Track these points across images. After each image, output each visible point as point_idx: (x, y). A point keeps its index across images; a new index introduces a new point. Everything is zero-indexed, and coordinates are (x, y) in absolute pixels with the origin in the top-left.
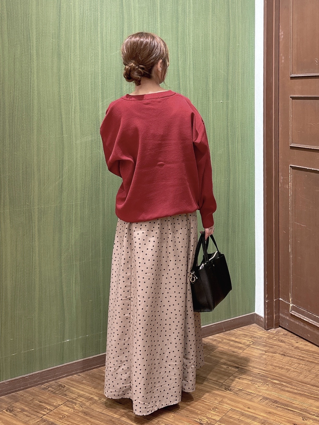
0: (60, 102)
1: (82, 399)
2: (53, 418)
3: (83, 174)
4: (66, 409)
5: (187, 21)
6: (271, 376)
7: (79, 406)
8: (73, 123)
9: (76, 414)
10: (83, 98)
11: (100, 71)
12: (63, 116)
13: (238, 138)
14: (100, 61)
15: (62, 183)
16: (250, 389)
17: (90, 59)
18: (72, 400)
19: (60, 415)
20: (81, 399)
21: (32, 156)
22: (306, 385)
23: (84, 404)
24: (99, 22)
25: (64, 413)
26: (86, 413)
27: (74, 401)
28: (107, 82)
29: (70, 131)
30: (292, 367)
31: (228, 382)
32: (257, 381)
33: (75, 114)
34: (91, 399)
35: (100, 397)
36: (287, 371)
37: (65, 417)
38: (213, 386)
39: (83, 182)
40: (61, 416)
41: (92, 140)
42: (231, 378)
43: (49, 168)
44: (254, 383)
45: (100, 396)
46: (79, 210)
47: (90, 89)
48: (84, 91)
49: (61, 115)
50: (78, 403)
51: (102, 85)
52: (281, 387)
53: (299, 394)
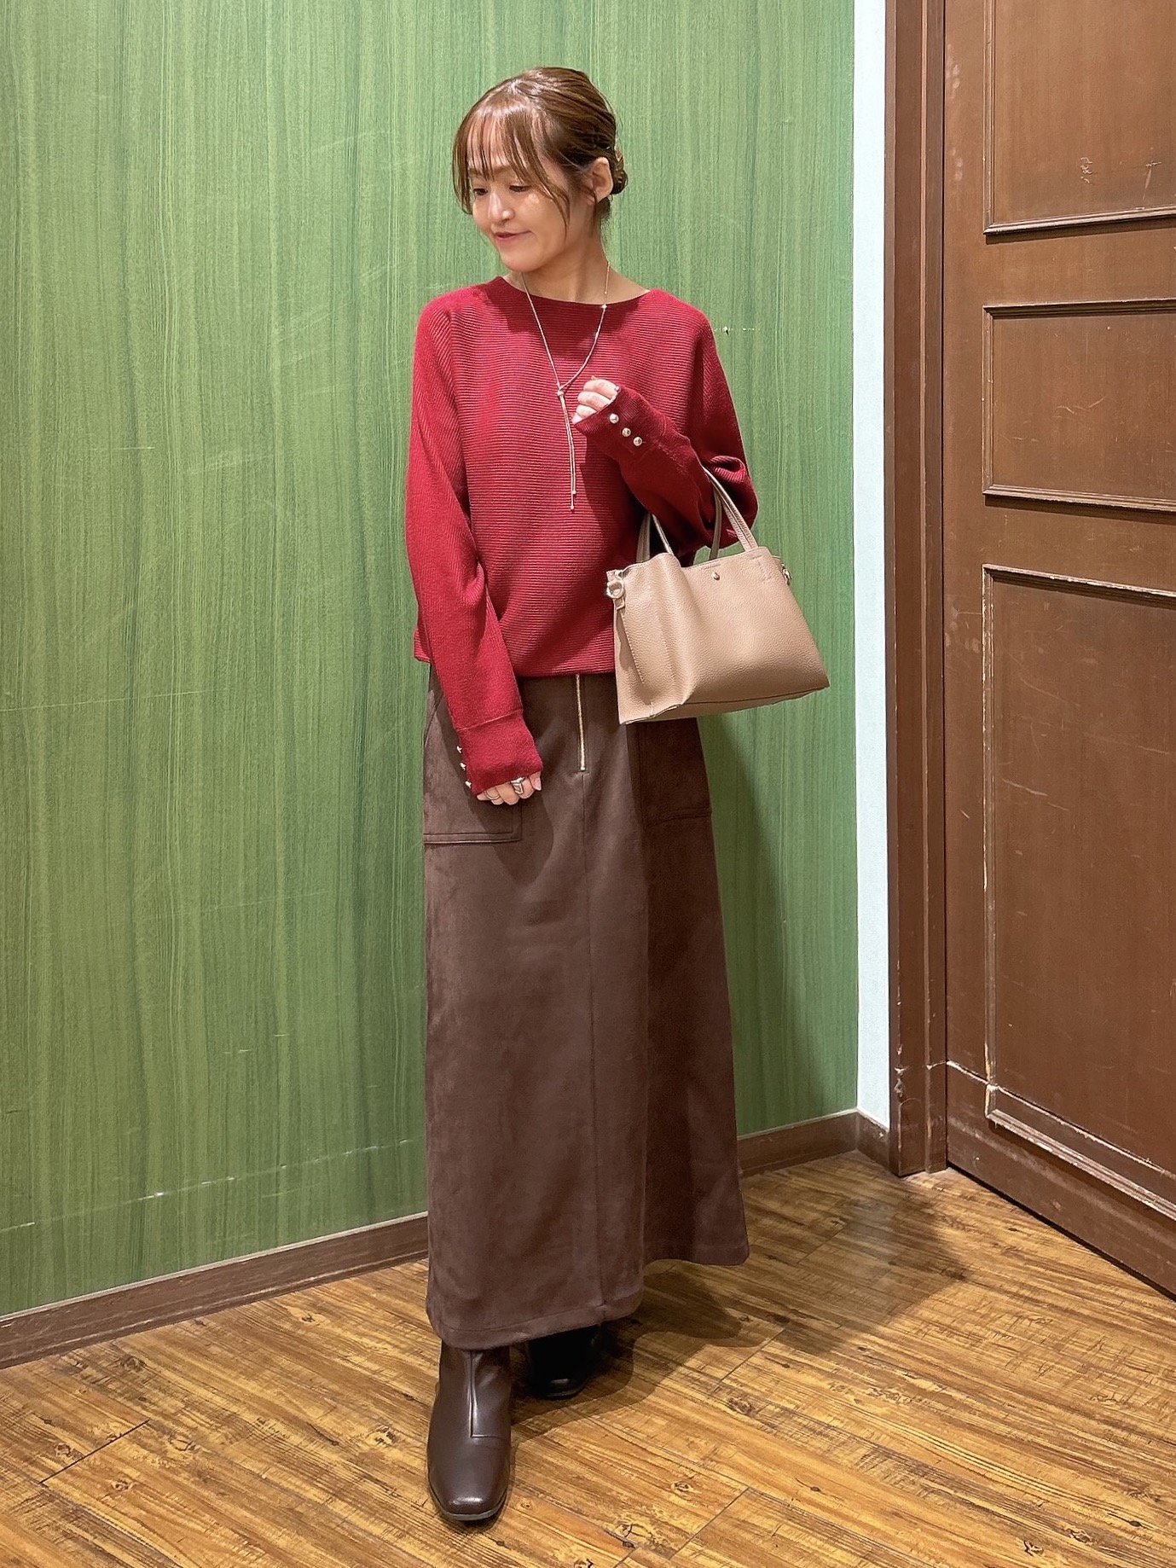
0: (125, 321)
1: (198, 1420)
2: (84, 1488)
3: (214, 588)
4: (135, 1454)
5: (598, 30)
6: (908, 1361)
7: (183, 1446)
8: (175, 402)
9: (167, 1478)
10: (212, 311)
11: (272, 212)
12: (139, 376)
13: (788, 465)
14: (272, 176)
15: (134, 618)
16: (826, 1410)
17: (235, 168)
18: (160, 1419)
19: (111, 1477)
20: (194, 1418)
21: (24, 521)
22: (1040, 1404)
23: (203, 1439)
24: (268, 33)
25: (128, 1471)
26: (204, 1477)
27: (171, 1425)
28: (300, 252)
29: (165, 430)
30: (989, 1330)
31: (744, 1375)
32: (853, 1381)
33: (182, 367)
34: (229, 1419)
35: (263, 1414)
36: (970, 1342)
37: (127, 1488)
38: (686, 1391)
39: (212, 618)
40: (114, 1484)
41: (244, 463)
42: (755, 1360)
43: (85, 566)
44: (843, 1387)
45: (263, 1410)
46: (197, 719)
47: (236, 277)
48: (214, 285)
49: (130, 372)
50: (180, 1434)
51: (280, 263)
52: (946, 1408)
53: (1011, 1438)
